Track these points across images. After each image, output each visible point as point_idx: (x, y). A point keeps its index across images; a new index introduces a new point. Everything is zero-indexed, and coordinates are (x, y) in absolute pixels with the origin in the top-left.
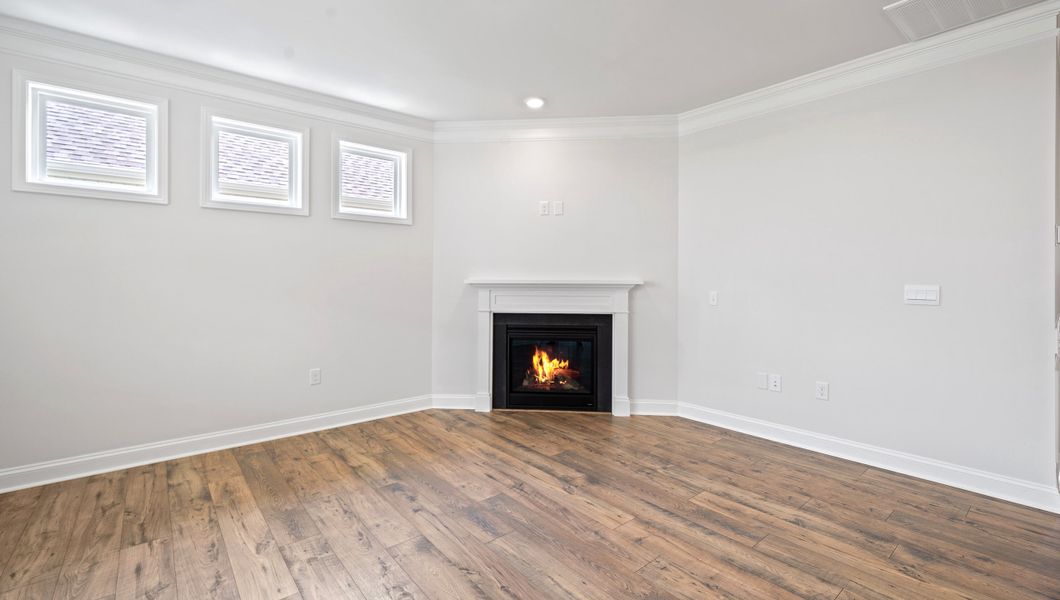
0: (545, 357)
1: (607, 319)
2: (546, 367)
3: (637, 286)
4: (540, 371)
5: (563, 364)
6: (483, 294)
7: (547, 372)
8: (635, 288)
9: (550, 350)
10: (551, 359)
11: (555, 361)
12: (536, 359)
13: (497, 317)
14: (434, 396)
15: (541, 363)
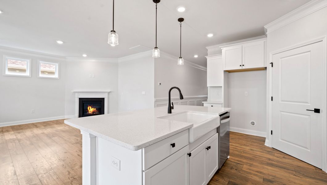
0: (90, 107)
1: (103, 99)
2: (91, 110)
3: (110, 92)
4: (89, 111)
5: (95, 109)
6: (76, 94)
7: (91, 111)
8: (109, 93)
9: (92, 106)
10: (92, 108)
11: (93, 108)
12: (88, 108)
13: (80, 99)
14: (65, 116)
15: (90, 109)
